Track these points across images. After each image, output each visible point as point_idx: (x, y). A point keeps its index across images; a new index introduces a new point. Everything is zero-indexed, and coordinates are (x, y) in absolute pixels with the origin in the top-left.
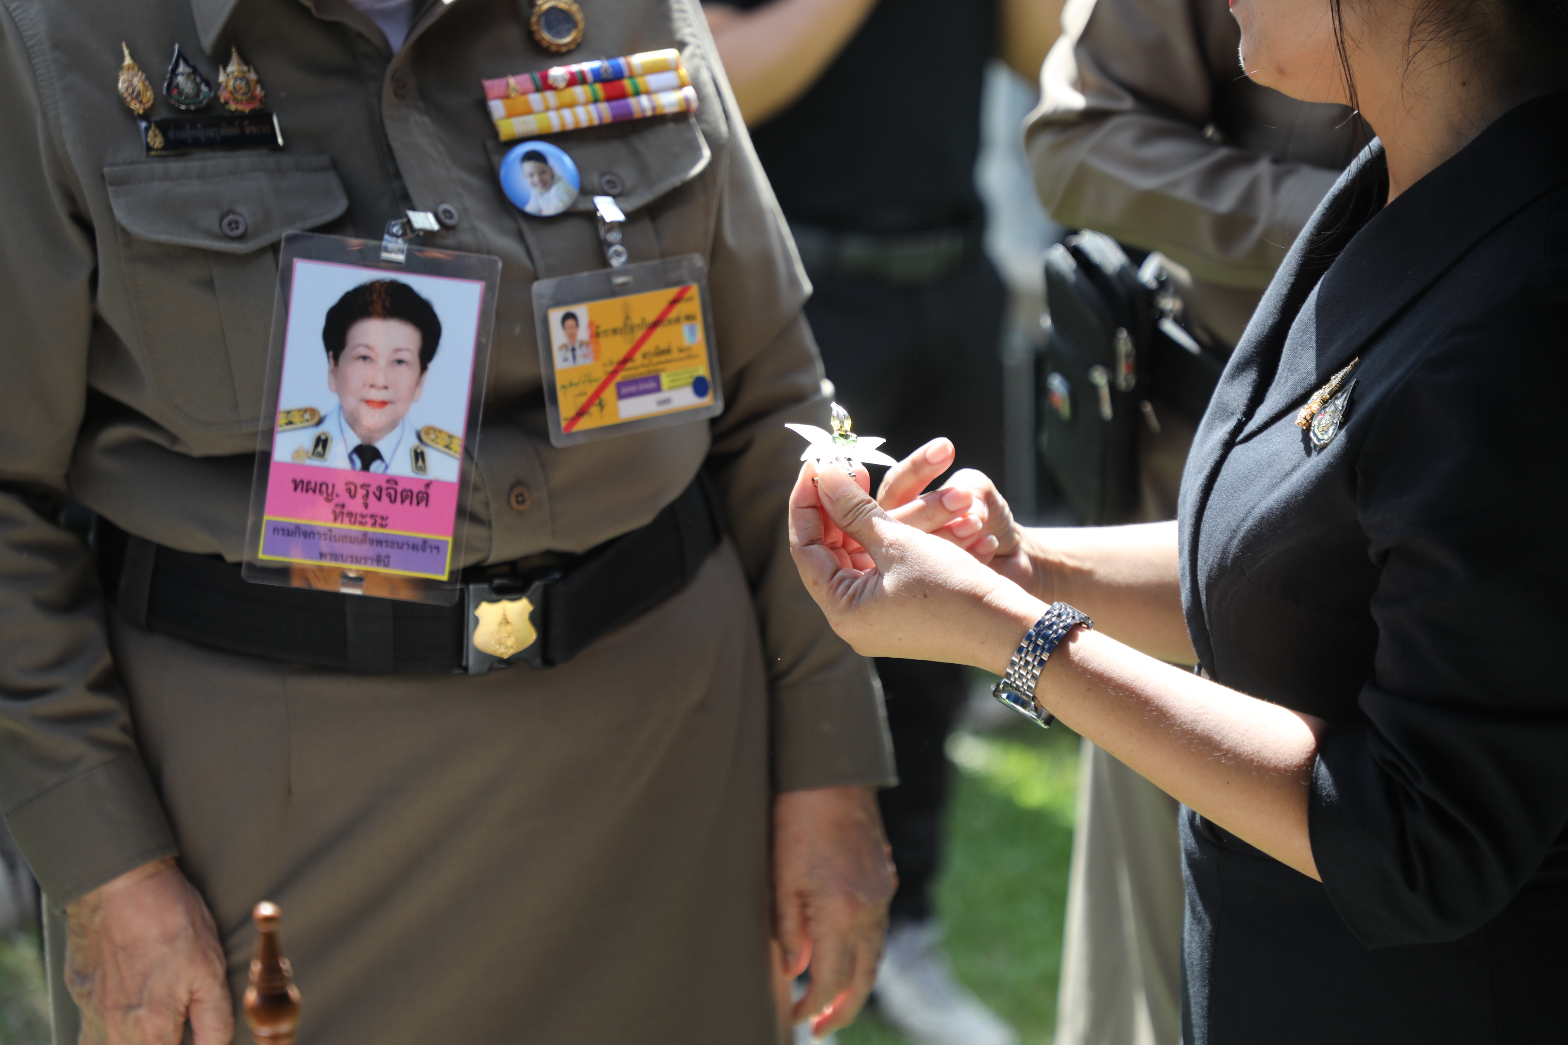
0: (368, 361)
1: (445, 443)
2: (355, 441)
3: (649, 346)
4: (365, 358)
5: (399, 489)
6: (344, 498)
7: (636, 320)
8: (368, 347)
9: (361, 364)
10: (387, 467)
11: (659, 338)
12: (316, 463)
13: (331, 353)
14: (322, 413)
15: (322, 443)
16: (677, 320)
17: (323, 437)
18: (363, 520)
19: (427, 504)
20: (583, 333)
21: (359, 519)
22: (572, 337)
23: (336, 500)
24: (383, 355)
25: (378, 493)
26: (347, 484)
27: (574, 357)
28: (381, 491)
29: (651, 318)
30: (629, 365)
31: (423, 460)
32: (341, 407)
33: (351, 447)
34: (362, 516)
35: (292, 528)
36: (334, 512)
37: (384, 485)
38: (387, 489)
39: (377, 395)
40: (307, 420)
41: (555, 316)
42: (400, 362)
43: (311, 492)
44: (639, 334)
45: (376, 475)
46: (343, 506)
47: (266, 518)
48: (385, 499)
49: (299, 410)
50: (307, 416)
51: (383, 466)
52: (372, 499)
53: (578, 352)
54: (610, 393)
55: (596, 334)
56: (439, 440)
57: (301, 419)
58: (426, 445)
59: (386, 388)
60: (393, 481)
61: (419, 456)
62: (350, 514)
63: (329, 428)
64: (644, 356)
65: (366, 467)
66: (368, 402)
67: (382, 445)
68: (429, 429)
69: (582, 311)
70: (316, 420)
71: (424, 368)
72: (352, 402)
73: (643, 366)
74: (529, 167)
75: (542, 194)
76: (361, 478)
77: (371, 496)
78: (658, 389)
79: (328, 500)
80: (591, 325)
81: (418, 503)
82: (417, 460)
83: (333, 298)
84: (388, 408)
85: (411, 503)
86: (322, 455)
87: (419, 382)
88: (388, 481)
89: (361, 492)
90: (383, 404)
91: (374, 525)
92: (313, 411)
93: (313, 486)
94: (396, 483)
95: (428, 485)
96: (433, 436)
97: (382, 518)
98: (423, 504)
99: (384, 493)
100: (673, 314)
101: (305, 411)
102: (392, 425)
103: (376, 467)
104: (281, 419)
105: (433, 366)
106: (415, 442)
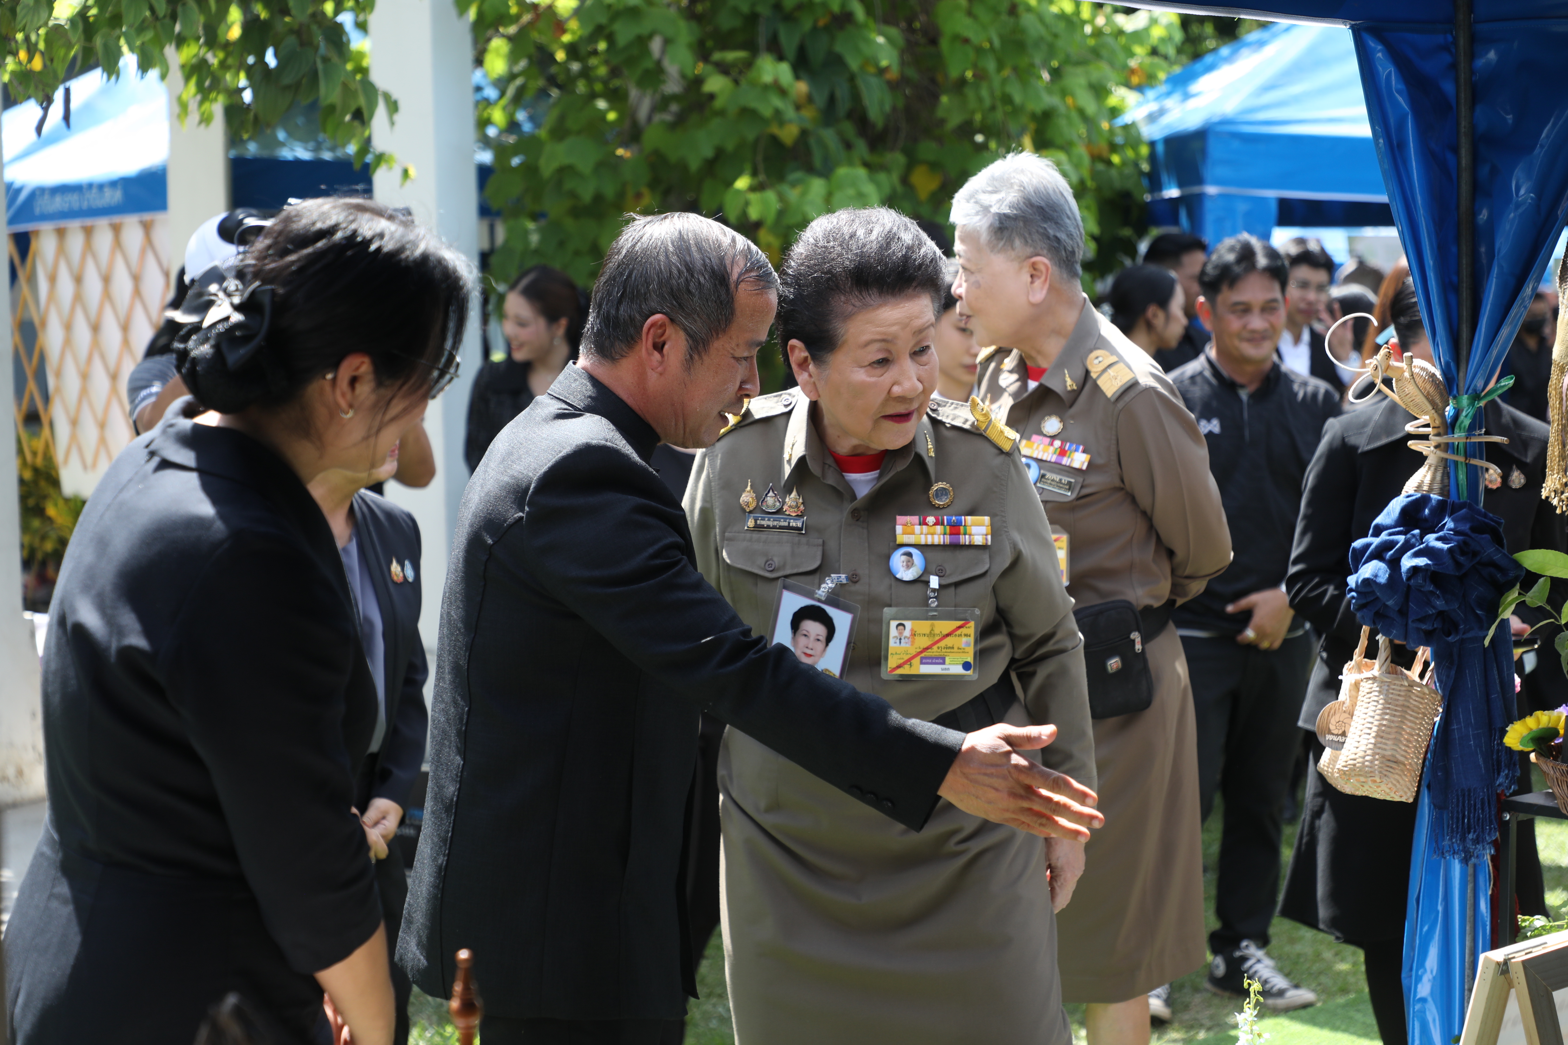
0: (807, 637)
3: (942, 644)
4: (805, 635)
7: (937, 631)
8: (807, 631)
9: (804, 638)
11: (948, 641)
13: (793, 631)
16: (960, 635)
20: (907, 633)
22: (901, 634)
24: (813, 636)
27: (900, 642)
29: (945, 632)
30: (929, 650)
39: (809, 652)
41: (894, 624)
42: (818, 640)
44: (937, 638)
53: (903, 641)
54: (917, 661)
55: (913, 634)
59: (812, 649)
64: (938, 648)
66: (805, 654)
69: (908, 624)
71: (827, 644)
72: (799, 652)
73: (937, 652)
74: (904, 558)
75: (905, 571)
78: (944, 663)
80: (912, 630)
84: (812, 657)
87: (824, 650)
90: (811, 655)
100: (958, 632)
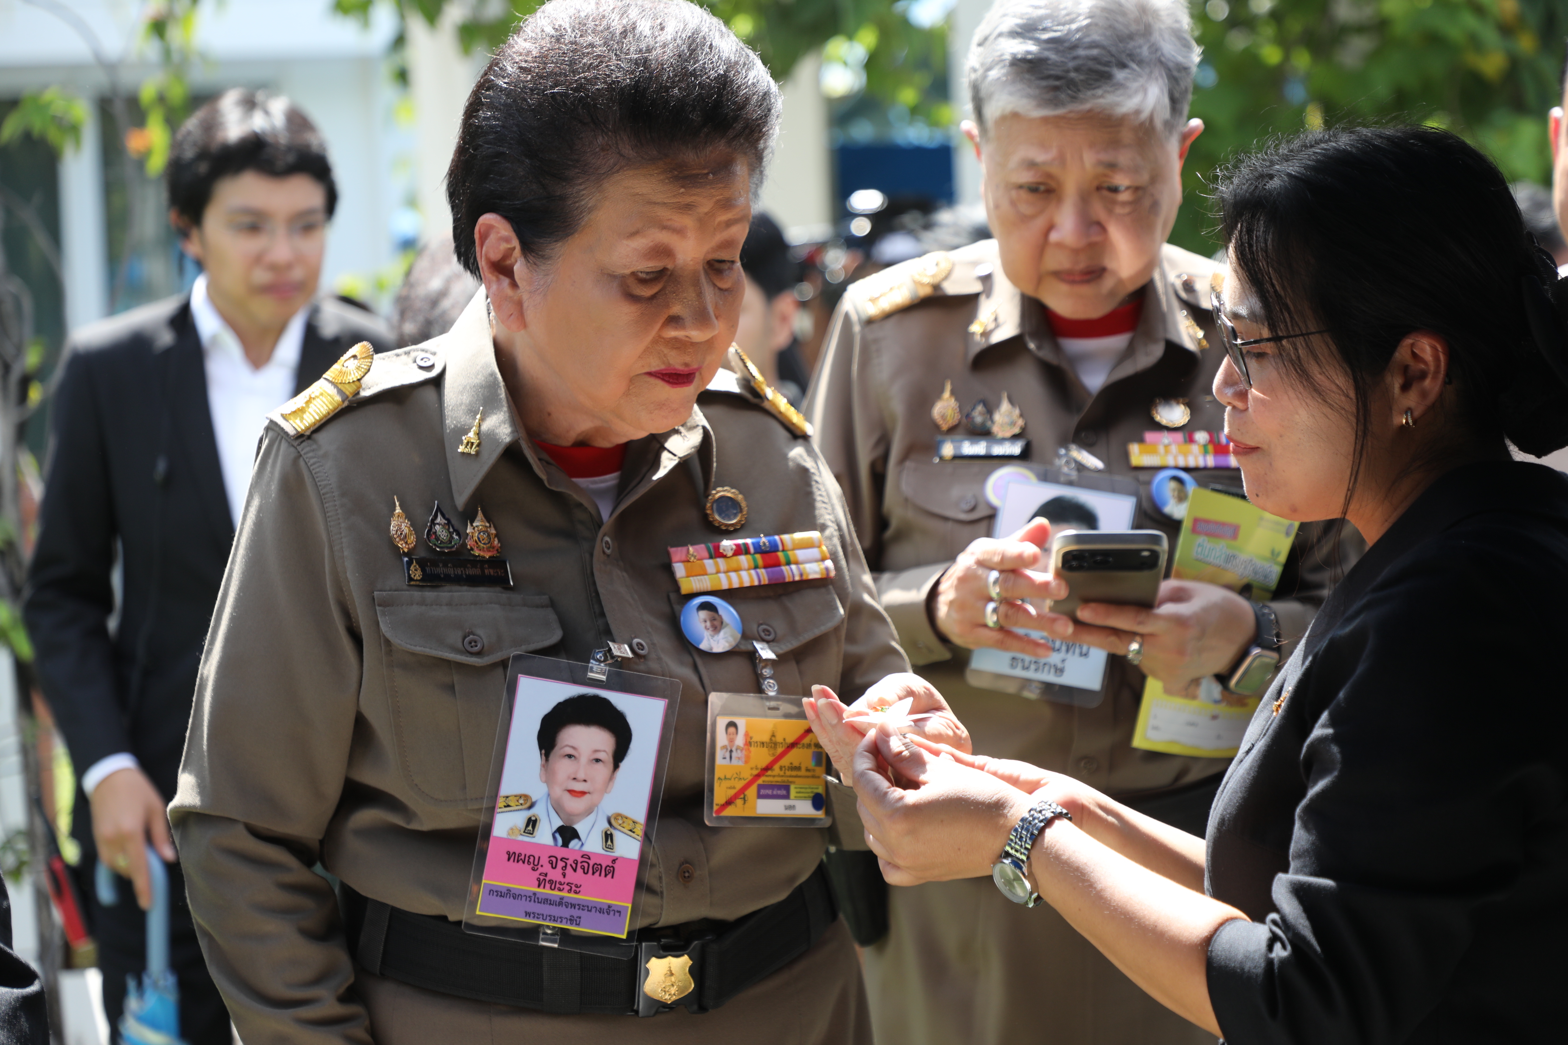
0: (573, 758)
1: (630, 827)
2: (558, 823)
4: (570, 756)
5: (591, 863)
6: (547, 868)
8: (574, 748)
9: (567, 761)
10: (582, 844)
12: (527, 839)
13: (543, 751)
14: (534, 800)
15: (532, 823)
17: (533, 818)
18: (561, 887)
19: (612, 877)
20: (740, 740)
21: (558, 885)
22: (731, 741)
23: (541, 870)
25: (574, 866)
26: (550, 857)
27: (731, 758)
28: (576, 864)
31: (612, 841)
32: (549, 795)
33: (555, 828)
34: (560, 884)
35: (504, 891)
36: (539, 880)
37: (580, 860)
38: (581, 862)
39: (578, 787)
40: (521, 804)
42: (598, 760)
43: (521, 862)
45: (574, 851)
46: (546, 875)
47: (484, 881)
48: (579, 870)
49: (516, 796)
50: (521, 801)
51: (580, 843)
52: (569, 870)
53: (734, 755)
56: (624, 825)
57: (517, 804)
58: (615, 828)
59: (585, 781)
60: (586, 856)
61: (608, 837)
62: (551, 882)
63: (539, 811)
65: (565, 844)
66: (571, 792)
67: (580, 827)
68: (618, 816)
70: (528, 804)
71: (616, 766)
72: (558, 791)
74: (704, 614)
75: (713, 636)
76: (561, 853)
77: (569, 867)
79: (533, 870)
81: (606, 875)
82: (606, 841)
83: (547, 707)
84: (587, 796)
85: (600, 875)
86: (531, 833)
87: (611, 778)
88: (582, 857)
89: (561, 864)
90: (583, 793)
91: (569, 891)
92: (526, 797)
93: (523, 857)
94: (589, 859)
95: (614, 860)
96: (620, 822)
97: (577, 886)
98: (610, 875)
99: (579, 865)
101: (520, 796)
102: (589, 811)
103: (574, 844)
104: (501, 803)
105: (623, 765)
106: (607, 826)
